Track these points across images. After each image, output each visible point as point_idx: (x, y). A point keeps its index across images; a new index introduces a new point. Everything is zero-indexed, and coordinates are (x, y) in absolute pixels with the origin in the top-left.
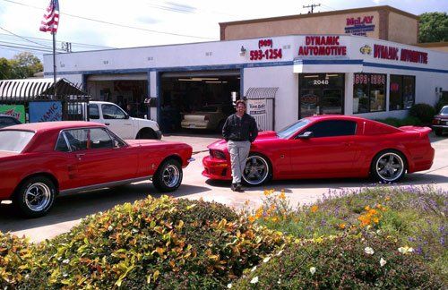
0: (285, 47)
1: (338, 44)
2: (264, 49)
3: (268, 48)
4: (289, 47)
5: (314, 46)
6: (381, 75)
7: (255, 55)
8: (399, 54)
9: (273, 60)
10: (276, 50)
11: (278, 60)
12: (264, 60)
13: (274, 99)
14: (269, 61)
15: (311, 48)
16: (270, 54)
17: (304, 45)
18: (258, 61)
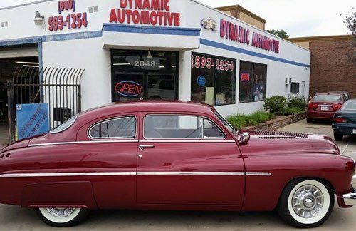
0: (90, 10)
1: (168, 9)
2: (65, 14)
3: (70, 12)
4: (96, 9)
5: (133, 9)
6: (230, 60)
7: (56, 24)
8: (250, 38)
9: (77, 30)
10: (79, 15)
11: (83, 29)
12: (66, 30)
13: (79, 87)
14: (72, 31)
15: (129, 13)
16: (72, 20)
17: (117, 7)
18: (59, 32)
